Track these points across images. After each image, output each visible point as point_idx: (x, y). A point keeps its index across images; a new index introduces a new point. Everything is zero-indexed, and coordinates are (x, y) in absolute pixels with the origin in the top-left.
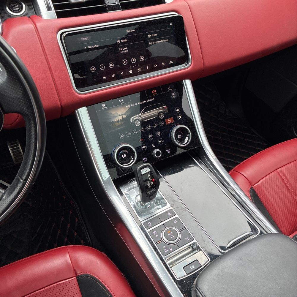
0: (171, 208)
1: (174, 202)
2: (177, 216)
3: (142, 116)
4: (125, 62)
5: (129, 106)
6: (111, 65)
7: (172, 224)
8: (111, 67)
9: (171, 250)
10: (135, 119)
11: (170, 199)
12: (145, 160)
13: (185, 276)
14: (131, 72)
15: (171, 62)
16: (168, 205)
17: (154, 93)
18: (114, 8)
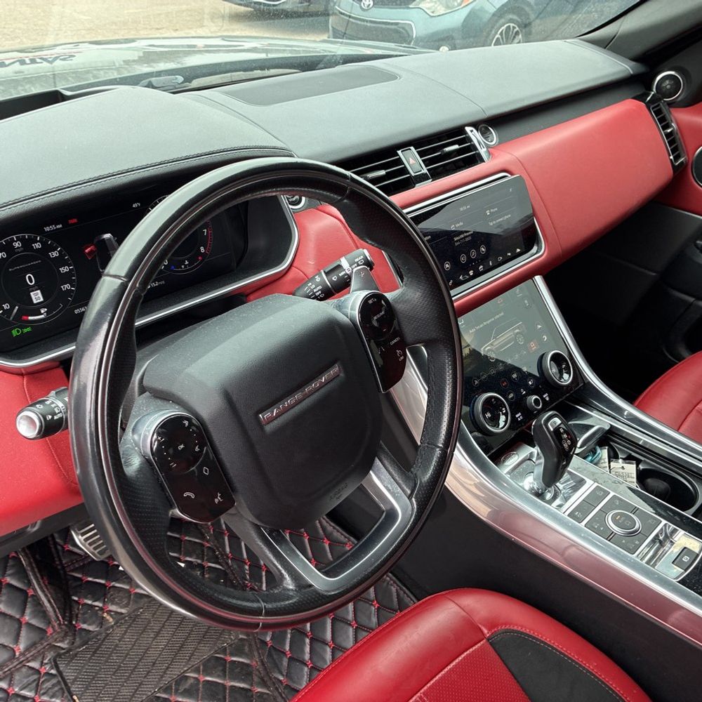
0: (596, 484)
1: (593, 475)
2: (612, 494)
3: (495, 344)
4: (463, 259)
5: (474, 330)
6: (447, 266)
7: (614, 506)
8: (448, 268)
9: (637, 542)
10: (487, 349)
11: (585, 472)
12: (519, 417)
13: (682, 574)
14: (471, 273)
15: (518, 250)
16: (589, 482)
17: (501, 303)
18: (422, 178)
